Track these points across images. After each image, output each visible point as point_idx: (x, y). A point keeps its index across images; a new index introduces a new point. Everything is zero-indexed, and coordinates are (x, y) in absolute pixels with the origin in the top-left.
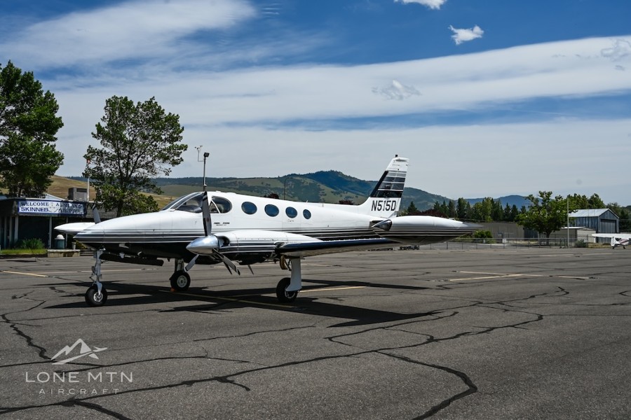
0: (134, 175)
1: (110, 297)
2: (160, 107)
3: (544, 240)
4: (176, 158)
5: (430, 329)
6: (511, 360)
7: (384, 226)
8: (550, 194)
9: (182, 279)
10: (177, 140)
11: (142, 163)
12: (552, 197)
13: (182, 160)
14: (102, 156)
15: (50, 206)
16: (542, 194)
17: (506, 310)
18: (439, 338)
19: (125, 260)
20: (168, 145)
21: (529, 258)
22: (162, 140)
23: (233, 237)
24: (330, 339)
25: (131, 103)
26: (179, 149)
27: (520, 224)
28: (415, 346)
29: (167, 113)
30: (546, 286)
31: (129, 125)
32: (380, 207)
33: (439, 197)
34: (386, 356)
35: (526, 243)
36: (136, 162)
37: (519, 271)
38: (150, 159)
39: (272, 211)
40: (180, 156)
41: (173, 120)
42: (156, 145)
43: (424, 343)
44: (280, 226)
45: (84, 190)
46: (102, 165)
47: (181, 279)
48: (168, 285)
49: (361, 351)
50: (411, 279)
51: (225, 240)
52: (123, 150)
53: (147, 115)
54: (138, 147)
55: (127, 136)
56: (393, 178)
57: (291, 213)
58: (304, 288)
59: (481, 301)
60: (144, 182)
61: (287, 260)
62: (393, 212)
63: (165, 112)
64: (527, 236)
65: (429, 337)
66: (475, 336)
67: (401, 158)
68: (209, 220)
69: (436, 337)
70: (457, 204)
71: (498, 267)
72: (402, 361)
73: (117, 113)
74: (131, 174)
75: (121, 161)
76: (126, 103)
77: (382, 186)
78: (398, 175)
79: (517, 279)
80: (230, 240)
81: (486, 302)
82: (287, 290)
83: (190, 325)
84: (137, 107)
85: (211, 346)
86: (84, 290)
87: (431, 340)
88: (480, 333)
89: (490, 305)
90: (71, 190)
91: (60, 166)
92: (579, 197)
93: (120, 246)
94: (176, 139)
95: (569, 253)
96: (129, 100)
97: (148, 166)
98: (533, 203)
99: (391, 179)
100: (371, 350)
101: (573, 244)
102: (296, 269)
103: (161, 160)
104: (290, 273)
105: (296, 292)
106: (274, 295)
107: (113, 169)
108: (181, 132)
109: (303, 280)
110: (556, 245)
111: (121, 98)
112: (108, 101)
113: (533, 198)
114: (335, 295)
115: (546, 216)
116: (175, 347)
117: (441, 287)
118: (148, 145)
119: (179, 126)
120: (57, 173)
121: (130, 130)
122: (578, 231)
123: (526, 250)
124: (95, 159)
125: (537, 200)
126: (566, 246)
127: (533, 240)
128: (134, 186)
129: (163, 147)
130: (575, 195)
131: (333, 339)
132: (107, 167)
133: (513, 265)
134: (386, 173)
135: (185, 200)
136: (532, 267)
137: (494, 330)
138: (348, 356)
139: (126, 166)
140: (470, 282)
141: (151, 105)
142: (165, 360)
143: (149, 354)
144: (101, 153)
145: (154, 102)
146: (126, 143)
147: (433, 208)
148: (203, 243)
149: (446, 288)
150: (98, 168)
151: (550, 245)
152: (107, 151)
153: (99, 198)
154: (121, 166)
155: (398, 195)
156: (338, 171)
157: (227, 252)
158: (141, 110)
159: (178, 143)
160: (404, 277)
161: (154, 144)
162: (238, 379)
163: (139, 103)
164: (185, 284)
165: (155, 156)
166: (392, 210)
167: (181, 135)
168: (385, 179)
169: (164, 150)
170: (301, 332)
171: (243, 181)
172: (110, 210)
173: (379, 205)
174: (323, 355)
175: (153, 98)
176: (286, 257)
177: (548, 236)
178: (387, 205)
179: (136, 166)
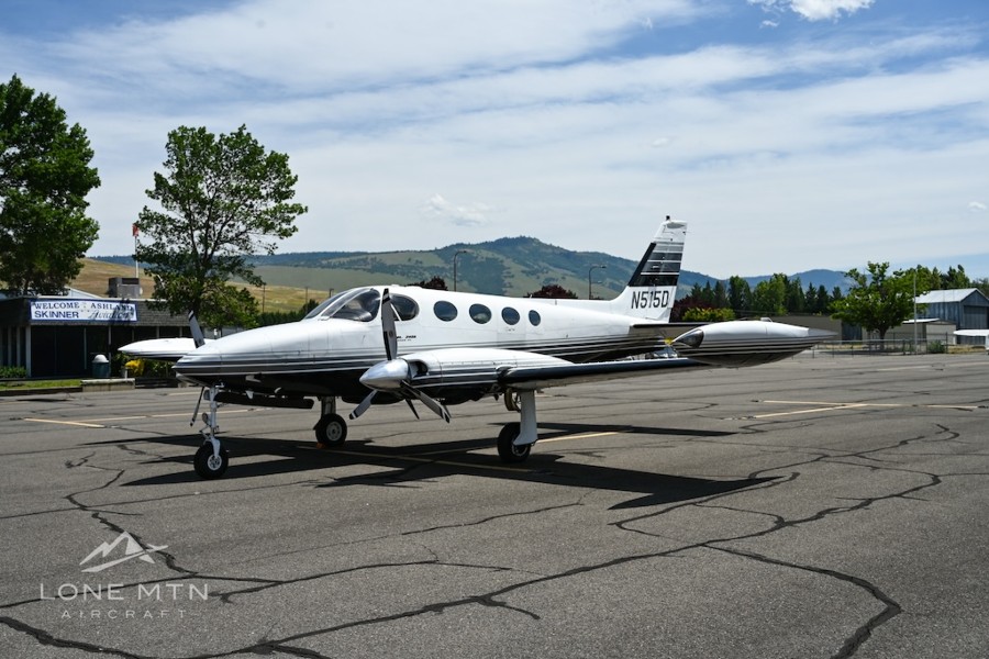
0: (216, 254)
1: (233, 462)
2: (256, 141)
3: (876, 343)
4: (284, 226)
5: (769, 505)
6: (927, 555)
7: (690, 341)
8: (885, 267)
9: (334, 427)
10: (287, 197)
11: (230, 235)
12: (889, 273)
13: (295, 229)
14: (164, 225)
15: (81, 307)
16: (872, 268)
17: (874, 468)
18: (791, 519)
19: (256, 402)
20: (272, 204)
21: (861, 373)
22: (261, 197)
23: (433, 359)
24: (619, 525)
25: (211, 137)
26: (291, 212)
27: (837, 317)
28: (761, 534)
29: (267, 153)
30: (917, 423)
31: (206, 173)
32: (644, 302)
33: (697, 275)
34: (725, 554)
35: (846, 348)
36: (220, 233)
37: (859, 398)
38: (243, 228)
39: (480, 314)
40: (293, 224)
41: (278, 162)
42: (252, 206)
43: (773, 530)
44: (494, 339)
45: (135, 281)
46: (164, 240)
47: (332, 427)
48: (312, 437)
49: (680, 546)
50: (692, 416)
51: (420, 366)
52: (199, 213)
53: (236, 155)
54: (224, 209)
55: (205, 191)
56: (663, 254)
57: (510, 316)
58: (541, 436)
59: (826, 452)
60: (235, 265)
61: (514, 395)
62: (665, 308)
63: (265, 149)
64: (847, 337)
65: (776, 519)
66: (850, 514)
67: (676, 221)
68: (393, 333)
69: (787, 518)
70: (729, 287)
71: (820, 392)
72: (755, 561)
73: (188, 153)
74: (212, 253)
75: (197, 233)
76: (203, 137)
77: (646, 267)
78: (672, 248)
79: (865, 412)
80: (430, 365)
81: (834, 454)
82: (517, 442)
83: (381, 506)
84: (220, 143)
85: (435, 542)
86: (192, 451)
87: (781, 523)
88: (852, 508)
89: (844, 460)
90: (112, 281)
91: (95, 242)
92: (926, 271)
93: (248, 378)
94: (287, 195)
95: (921, 364)
96: (207, 133)
97: (238, 239)
98: (856, 283)
99: (661, 256)
100: (695, 542)
101: (923, 348)
102: (528, 409)
103: (261, 229)
104: (519, 415)
105: (529, 446)
106: (494, 451)
107: (183, 246)
108: (292, 183)
109: (540, 425)
110: (896, 350)
111: (193, 129)
112: (172, 135)
113: (858, 275)
114: (586, 447)
115: (879, 303)
116: (378, 545)
117: (747, 430)
118: (239, 205)
119: (289, 172)
120: (89, 253)
121: (209, 182)
122: (927, 326)
123: (850, 359)
124: (153, 229)
125: (864, 278)
126: (912, 351)
127: (856, 344)
128: (217, 272)
129: (264, 208)
130: (919, 267)
131: (623, 525)
132: (171, 242)
133: (844, 387)
134: (653, 246)
135: (344, 300)
136: (876, 390)
137: (874, 504)
138: (664, 554)
139: (204, 240)
140: (791, 418)
141: (240, 139)
142: (377, 569)
143: (342, 561)
144: (162, 220)
145: (245, 133)
146: (203, 203)
147: (690, 295)
148: (386, 372)
149: (757, 431)
150: (157, 245)
151: (889, 351)
152: (173, 217)
153: (160, 293)
154: (196, 240)
155: (672, 281)
156: (532, 237)
157: (423, 385)
158: (225, 147)
159: (289, 202)
160: (679, 413)
161: (248, 203)
162: (508, 598)
163: (222, 136)
164: (339, 436)
165: (251, 224)
166: (663, 306)
167: (292, 188)
168: (652, 256)
169: (266, 213)
170: (566, 514)
171: (378, 258)
172: (179, 313)
173: (643, 299)
174: (624, 555)
175: (243, 127)
176: (514, 390)
177: (882, 336)
178: (655, 299)
179: (220, 241)
